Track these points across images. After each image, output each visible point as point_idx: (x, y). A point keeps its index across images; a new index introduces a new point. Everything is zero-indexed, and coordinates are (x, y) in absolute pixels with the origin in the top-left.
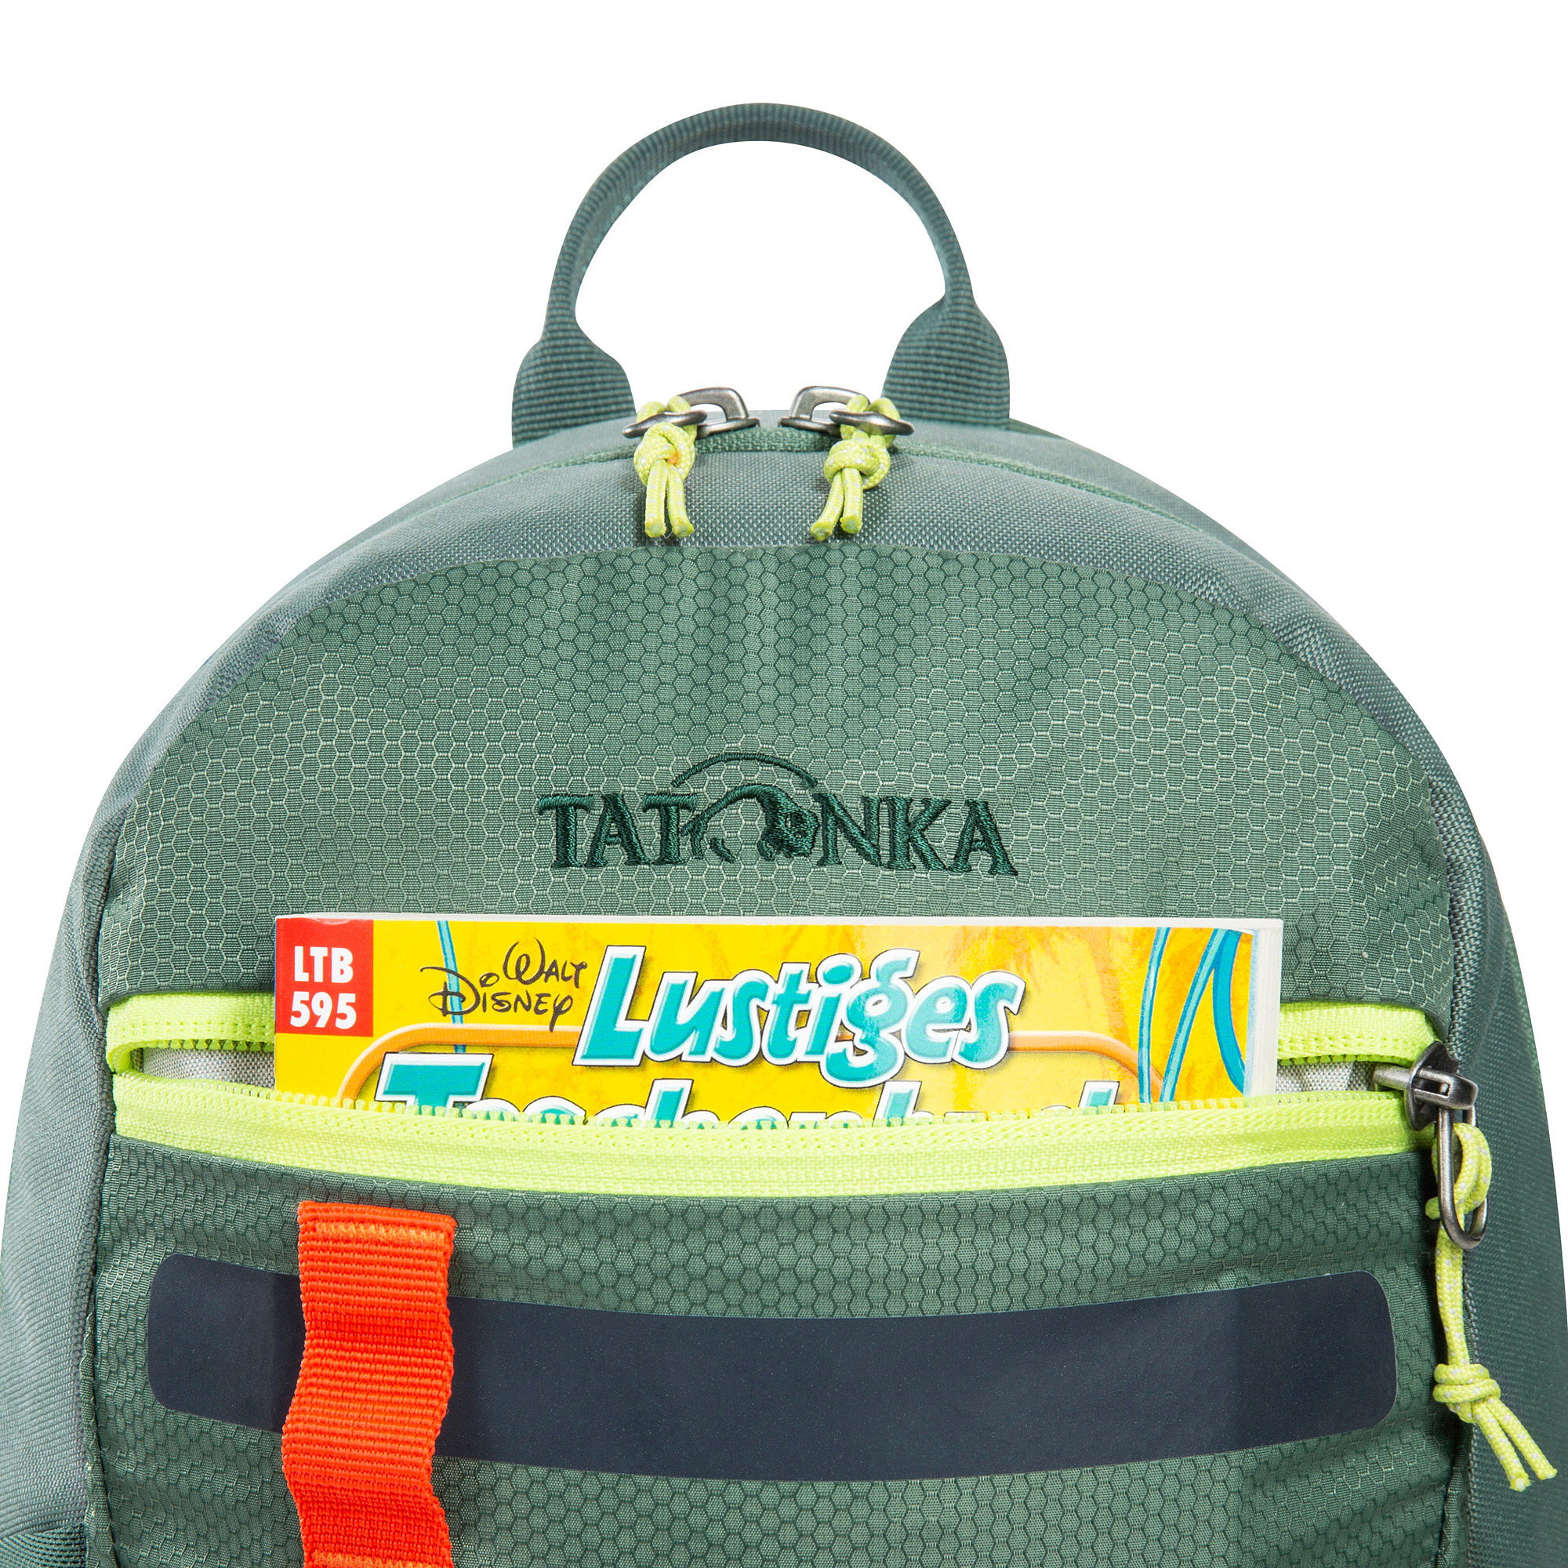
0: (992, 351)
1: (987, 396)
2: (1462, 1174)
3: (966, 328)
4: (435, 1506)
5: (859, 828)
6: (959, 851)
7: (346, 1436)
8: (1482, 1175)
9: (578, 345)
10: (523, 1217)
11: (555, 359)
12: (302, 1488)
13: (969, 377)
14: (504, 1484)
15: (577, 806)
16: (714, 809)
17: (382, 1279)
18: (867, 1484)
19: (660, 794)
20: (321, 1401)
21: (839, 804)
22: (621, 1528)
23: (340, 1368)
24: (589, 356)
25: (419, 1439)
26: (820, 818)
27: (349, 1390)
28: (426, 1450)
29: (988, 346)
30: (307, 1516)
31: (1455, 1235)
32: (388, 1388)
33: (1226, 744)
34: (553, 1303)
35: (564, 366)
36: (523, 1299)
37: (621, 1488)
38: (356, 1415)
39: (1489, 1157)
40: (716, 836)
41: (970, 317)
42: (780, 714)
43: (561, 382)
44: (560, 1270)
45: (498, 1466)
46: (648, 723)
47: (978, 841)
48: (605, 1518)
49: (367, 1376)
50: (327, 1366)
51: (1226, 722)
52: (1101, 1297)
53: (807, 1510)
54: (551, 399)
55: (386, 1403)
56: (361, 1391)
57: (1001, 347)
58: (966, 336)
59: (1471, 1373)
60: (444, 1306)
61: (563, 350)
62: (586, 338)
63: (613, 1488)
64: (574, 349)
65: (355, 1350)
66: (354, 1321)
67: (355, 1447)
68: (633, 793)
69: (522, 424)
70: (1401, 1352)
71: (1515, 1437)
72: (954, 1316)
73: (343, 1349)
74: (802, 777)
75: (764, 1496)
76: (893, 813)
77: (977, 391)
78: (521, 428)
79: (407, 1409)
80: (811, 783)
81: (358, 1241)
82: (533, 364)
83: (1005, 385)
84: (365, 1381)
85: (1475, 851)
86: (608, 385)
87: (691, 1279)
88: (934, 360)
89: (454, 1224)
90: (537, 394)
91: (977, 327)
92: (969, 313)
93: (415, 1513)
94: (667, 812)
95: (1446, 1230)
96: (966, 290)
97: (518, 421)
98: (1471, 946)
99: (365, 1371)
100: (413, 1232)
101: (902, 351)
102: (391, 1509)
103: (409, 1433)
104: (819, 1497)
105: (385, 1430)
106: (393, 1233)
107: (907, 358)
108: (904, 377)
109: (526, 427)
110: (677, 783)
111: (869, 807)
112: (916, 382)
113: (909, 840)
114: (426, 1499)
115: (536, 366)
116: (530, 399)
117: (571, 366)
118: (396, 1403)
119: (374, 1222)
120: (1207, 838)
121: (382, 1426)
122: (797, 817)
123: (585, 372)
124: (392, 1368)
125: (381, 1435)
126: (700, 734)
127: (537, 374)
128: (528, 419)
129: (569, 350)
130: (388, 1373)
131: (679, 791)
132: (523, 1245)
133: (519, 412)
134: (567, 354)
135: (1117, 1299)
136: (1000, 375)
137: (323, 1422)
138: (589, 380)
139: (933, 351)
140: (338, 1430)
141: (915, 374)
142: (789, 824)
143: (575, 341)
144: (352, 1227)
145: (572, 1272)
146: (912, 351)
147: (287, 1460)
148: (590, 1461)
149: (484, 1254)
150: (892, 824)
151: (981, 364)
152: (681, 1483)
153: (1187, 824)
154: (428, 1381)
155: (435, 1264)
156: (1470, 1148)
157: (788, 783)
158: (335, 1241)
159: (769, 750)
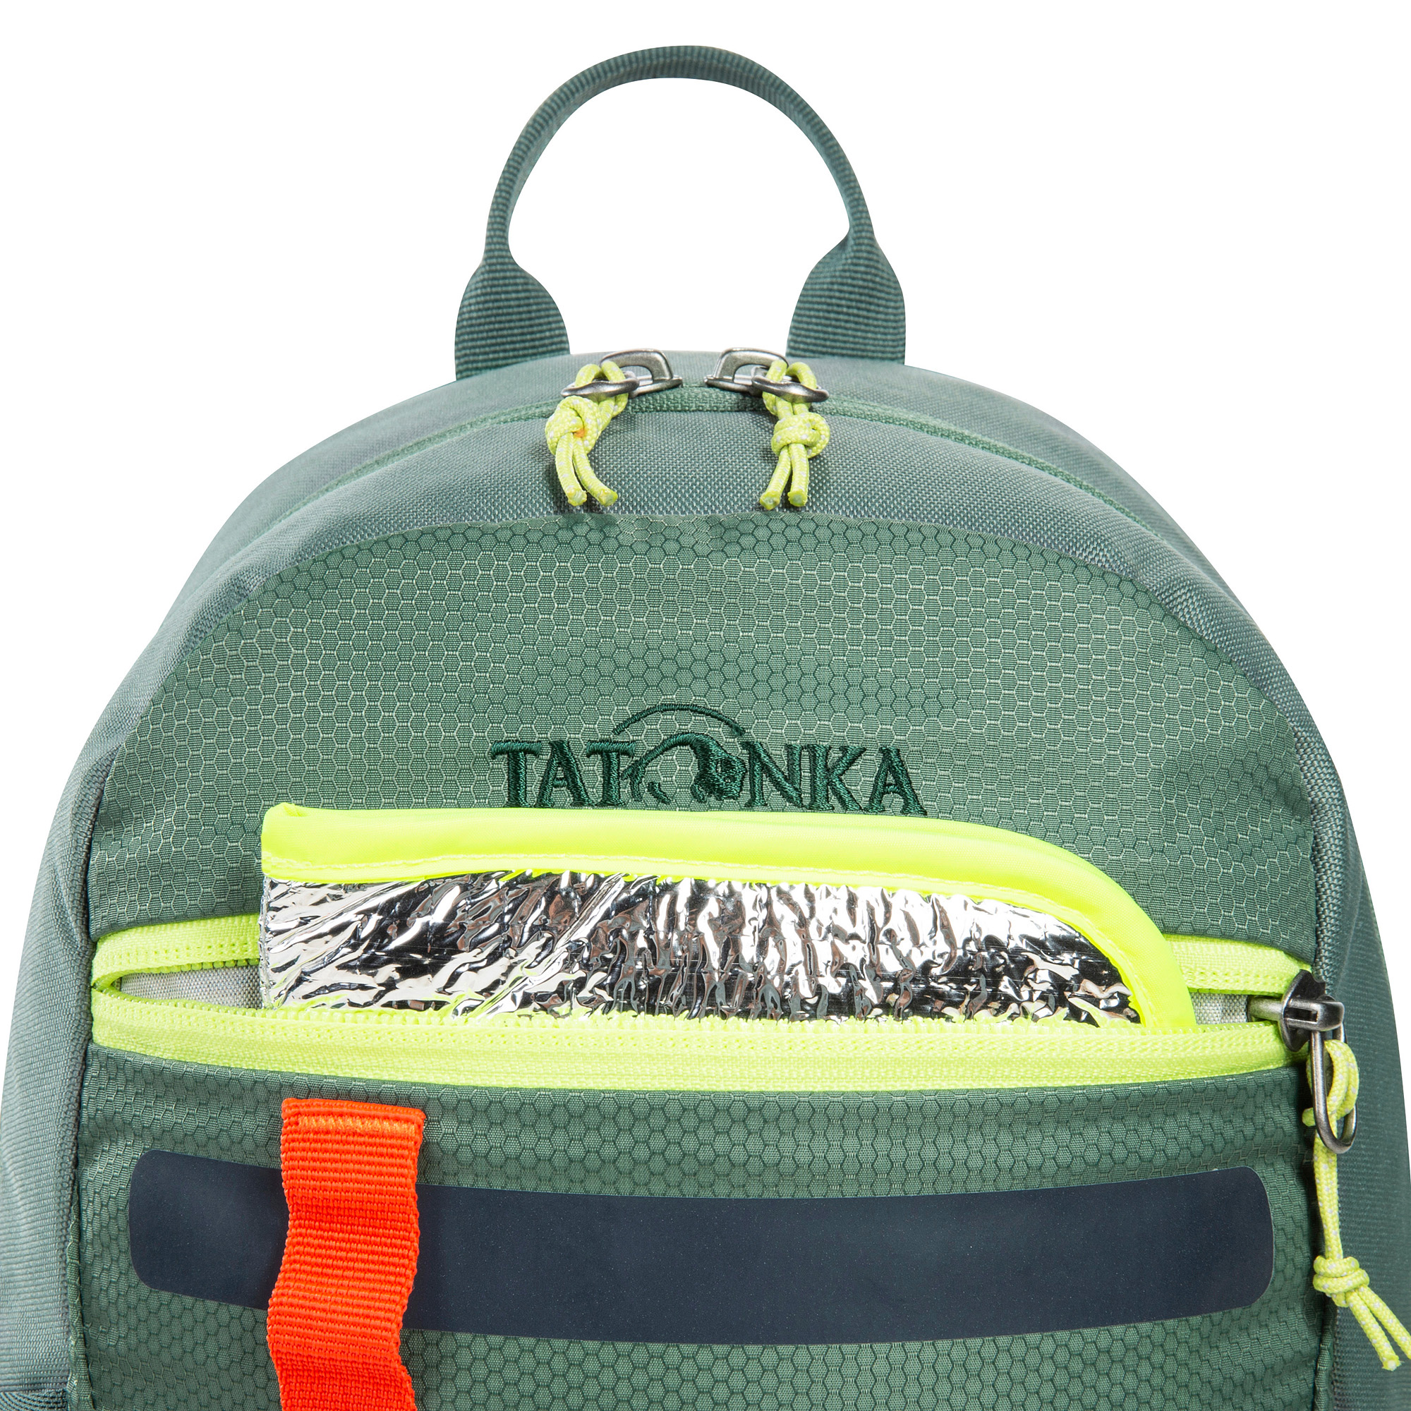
0: (889, 287)
1: (885, 327)
2: (1334, 1089)
3: (867, 266)
4: (403, 1374)
5: (783, 773)
6: (873, 793)
7: (324, 1310)
8: (1351, 1087)
9: (515, 277)
10: (485, 1111)
11: (494, 290)
12: (284, 1357)
13: (868, 311)
14: (464, 1351)
15: (527, 751)
16: (652, 755)
17: (357, 1167)
18: (791, 1348)
19: (602, 741)
20: (303, 1276)
21: (765, 751)
22: (570, 1388)
23: (320, 1247)
24: (525, 287)
25: (388, 1315)
26: (747, 764)
27: (328, 1266)
28: (394, 1326)
29: (885, 282)
30: (286, 1383)
31: (1329, 1142)
32: (362, 1266)
33: (1114, 700)
34: (509, 1188)
35: (503, 296)
36: (482, 1185)
37: (570, 1353)
38: (333, 1290)
39: (1356, 1069)
40: (653, 780)
41: (871, 256)
42: (711, 670)
43: (500, 311)
44: (517, 1158)
45: (459, 1336)
46: (590, 676)
47: (891, 784)
48: (556, 1380)
49: (343, 1254)
50: (308, 1244)
51: (1114, 680)
52: (1004, 1186)
53: (738, 1370)
54: (492, 327)
55: (359, 1279)
56: (339, 1268)
57: (897, 282)
58: (866, 273)
59: (1344, 1267)
60: (413, 1190)
61: (501, 282)
62: (522, 271)
63: (564, 1353)
64: (511, 281)
65: (333, 1231)
66: (331, 1205)
67: (332, 1321)
68: (577, 738)
69: (464, 348)
70: (1278, 1240)
71: (1384, 1322)
72: (870, 1198)
73: (322, 1230)
74: (731, 727)
75: (699, 1358)
76: (813, 759)
77: (875, 323)
78: (463, 352)
79: (377, 1286)
80: (738, 731)
81: (338, 1133)
82: (474, 293)
83: (902, 317)
84: (341, 1259)
85: (1335, 793)
86: (543, 313)
87: (635, 1162)
88: (837, 294)
89: (423, 1117)
90: (478, 321)
91: (876, 264)
92: (869, 252)
93: (385, 1379)
94: (609, 757)
95: (1322, 1138)
96: (867, 231)
97: (460, 346)
98: (1333, 879)
99: (341, 1249)
100: (386, 1124)
101: (809, 287)
102: (363, 1376)
103: (379, 1309)
104: (748, 1359)
105: (359, 1306)
106: (369, 1125)
107: (813, 293)
108: (810, 310)
109: (468, 352)
110: (619, 730)
111: (793, 754)
112: (821, 314)
113: (828, 784)
114: (395, 1369)
115: (477, 296)
116: (472, 326)
117: (509, 296)
118: (369, 1280)
119: (351, 1115)
120: (1097, 784)
121: (355, 1301)
122: (726, 764)
123: (522, 302)
124: (365, 1247)
125: (355, 1310)
126: (638, 686)
127: (478, 303)
128: (470, 344)
129: (507, 281)
130: (361, 1252)
131: (619, 739)
132: (485, 1135)
133: (462, 338)
134: (505, 285)
135: (1019, 1187)
136: (896, 308)
137: (304, 1297)
138: (525, 309)
139: (836, 287)
140: (317, 1305)
141: (820, 307)
142: (719, 770)
143: (513, 274)
144: (331, 1120)
145: (528, 1158)
146: (817, 287)
147: (272, 1330)
148: (542, 1329)
149: (450, 1145)
150: (813, 770)
151: (879, 298)
152: (624, 1346)
153: (1079, 772)
154: (396, 1260)
155: (406, 1152)
156: (1340, 1065)
157: (718, 732)
158: (316, 1133)
159: (702, 702)
